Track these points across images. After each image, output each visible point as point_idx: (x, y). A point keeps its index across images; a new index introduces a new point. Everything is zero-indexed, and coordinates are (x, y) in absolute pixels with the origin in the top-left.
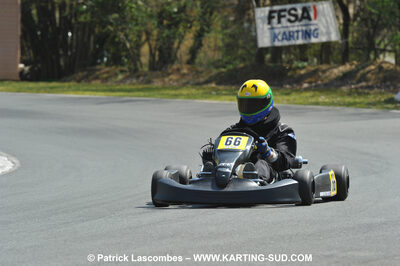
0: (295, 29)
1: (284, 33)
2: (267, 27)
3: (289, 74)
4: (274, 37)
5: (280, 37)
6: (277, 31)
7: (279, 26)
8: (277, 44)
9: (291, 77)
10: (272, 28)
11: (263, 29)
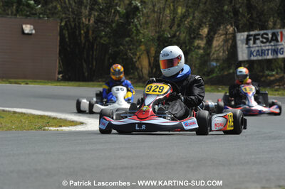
0: (267, 48)
1: (258, 51)
2: (245, 46)
3: (262, 79)
4: (251, 53)
5: (255, 54)
6: (253, 50)
7: (255, 45)
8: (253, 58)
9: (264, 81)
10: (249, 47)
11: (242, 48)
